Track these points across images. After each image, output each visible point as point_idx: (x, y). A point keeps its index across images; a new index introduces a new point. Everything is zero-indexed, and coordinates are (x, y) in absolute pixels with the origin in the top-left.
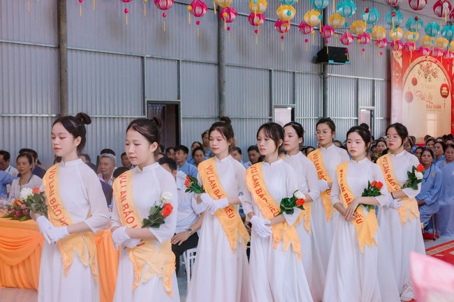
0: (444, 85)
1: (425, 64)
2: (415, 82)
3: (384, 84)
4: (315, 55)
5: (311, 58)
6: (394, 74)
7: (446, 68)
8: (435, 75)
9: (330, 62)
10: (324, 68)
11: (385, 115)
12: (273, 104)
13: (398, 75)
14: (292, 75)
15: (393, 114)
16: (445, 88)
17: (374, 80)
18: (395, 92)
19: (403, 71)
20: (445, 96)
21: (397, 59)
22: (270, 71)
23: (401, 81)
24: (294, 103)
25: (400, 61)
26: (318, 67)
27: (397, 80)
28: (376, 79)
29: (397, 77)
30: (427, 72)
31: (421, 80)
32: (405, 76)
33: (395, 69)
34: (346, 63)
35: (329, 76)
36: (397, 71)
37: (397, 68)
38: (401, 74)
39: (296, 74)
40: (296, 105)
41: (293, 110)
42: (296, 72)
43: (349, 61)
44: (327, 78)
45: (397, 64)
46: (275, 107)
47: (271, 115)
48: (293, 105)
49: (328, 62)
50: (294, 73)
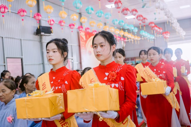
3: (77, 48)
4: (35, 31)
5: (33, 32)
6: (81, 43)
9: (43, 33)
10: (41, 38)
11: (79, 61)
12: (6, 56)
13: (83, 43)
14: (19, 41)
15: (82, 61)
17: (72, 46)
18: (82, 51)
19: (86, 41)
21: (83, 36)
22: (2, 37)
23: (85, 46)
24: (22, 56)
25: (84, 37)
26: (37, 38)
27: (83, 45)
28: (72, 45)
29: (83, 44)
32: (87, 43)
33: (82, 40)
34: (51, 34)
35: (44, 42)
36: (83, 42)
37: (83, 40)
38: (85, 43)
39: (22, 40)
40: (23, 57)
41: (22, 60)
42: (22, 39)
43: (53, 33)
44: (43, 43)
45: (83, 38)
46: (7, 58)
47: (4, 63)
48: (21, 57)
49: (41, 33)
50: (21, 40)
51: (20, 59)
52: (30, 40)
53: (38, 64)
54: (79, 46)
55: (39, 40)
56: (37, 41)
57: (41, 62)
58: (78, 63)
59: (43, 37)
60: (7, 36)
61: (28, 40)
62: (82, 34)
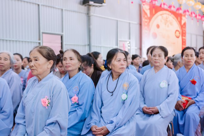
0: (177, 31)
1: (165, 16)
2: (158, 26)
3: (138, 27)
6: (143, 20)
7: (177, 19)
8: (171, 24)
9: (91, 3)
10: (89, 10)
11: (138, 46)
12: (41, 31)
13: (146, 20)
14: (60, 11)
16: (177, 32)
17: (130, 23)
18: (144, 31)
19: (150, 19)
20: (178, 37)
21: (146, 11)
22: (39, 5)
23: (148, 25)
24: (63, 32)
25: (148, 12)
26: (84, 8)
27: (146, 24)
28: (131, 22)
29: (146, 22)
30: (166, 21)
31: (162, 26)
32: (151, 22)
33: (144, 17)
34: (103, 4)
35: (93, 15)
36: (146, 18)
37: (146, 16)
38: (148, 21)
39: (64, 11)
40: (64, 34)
41: (62, 37)
42: (64, 9)
43: (105, 3)
44: (91, 16)
45: (146, 14)
46: (43, 33)
47: (39, 39)
48: (61, 33)
49: (89, 3)
50: (62, 10)
51: (60, 37)
52: (74, 11)
53: (83, 45)
54: (141, 25)
55: (86, 12)
56: (84, 13)
57: (87, 43)
58: (136, 48)
59: (92, 8)
60: (45, 4)
61: (72, 11)
62: (146, 8)
